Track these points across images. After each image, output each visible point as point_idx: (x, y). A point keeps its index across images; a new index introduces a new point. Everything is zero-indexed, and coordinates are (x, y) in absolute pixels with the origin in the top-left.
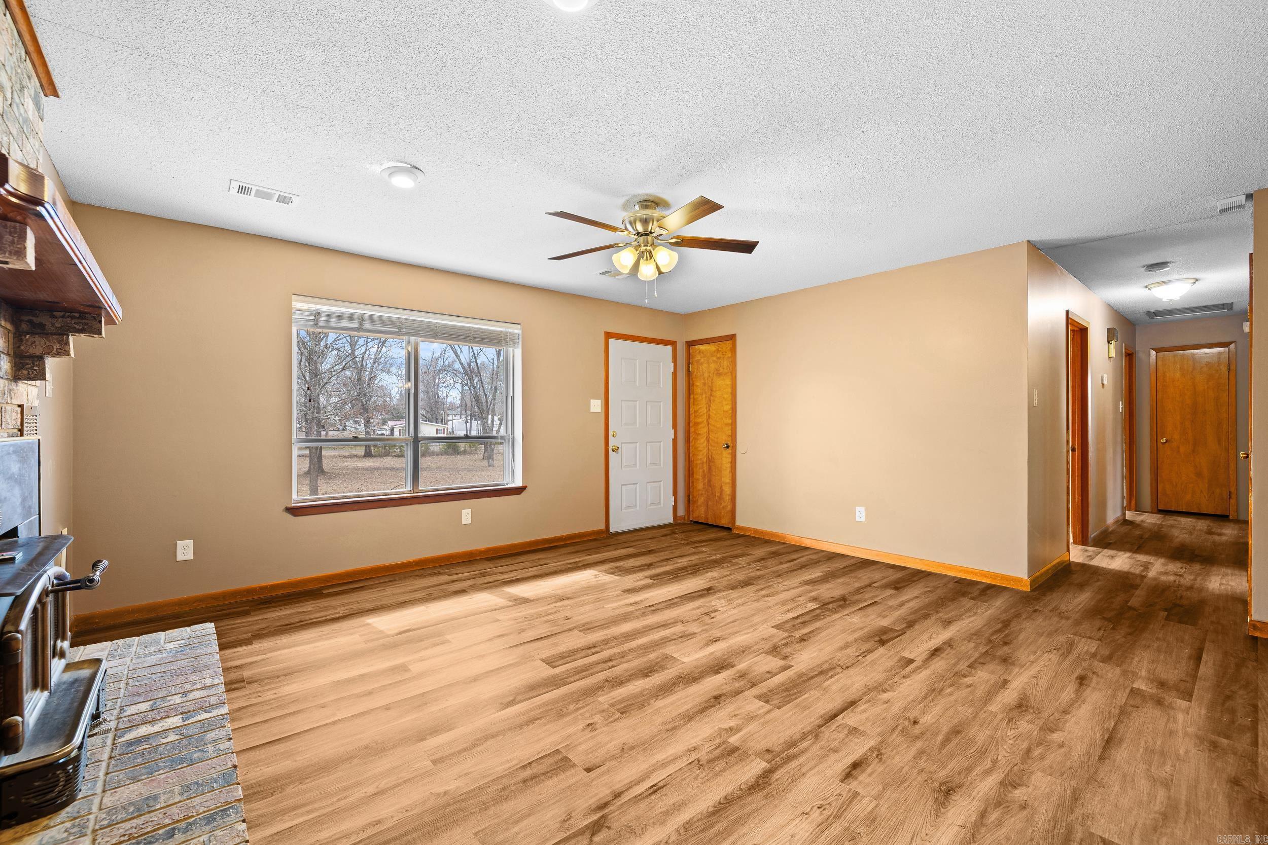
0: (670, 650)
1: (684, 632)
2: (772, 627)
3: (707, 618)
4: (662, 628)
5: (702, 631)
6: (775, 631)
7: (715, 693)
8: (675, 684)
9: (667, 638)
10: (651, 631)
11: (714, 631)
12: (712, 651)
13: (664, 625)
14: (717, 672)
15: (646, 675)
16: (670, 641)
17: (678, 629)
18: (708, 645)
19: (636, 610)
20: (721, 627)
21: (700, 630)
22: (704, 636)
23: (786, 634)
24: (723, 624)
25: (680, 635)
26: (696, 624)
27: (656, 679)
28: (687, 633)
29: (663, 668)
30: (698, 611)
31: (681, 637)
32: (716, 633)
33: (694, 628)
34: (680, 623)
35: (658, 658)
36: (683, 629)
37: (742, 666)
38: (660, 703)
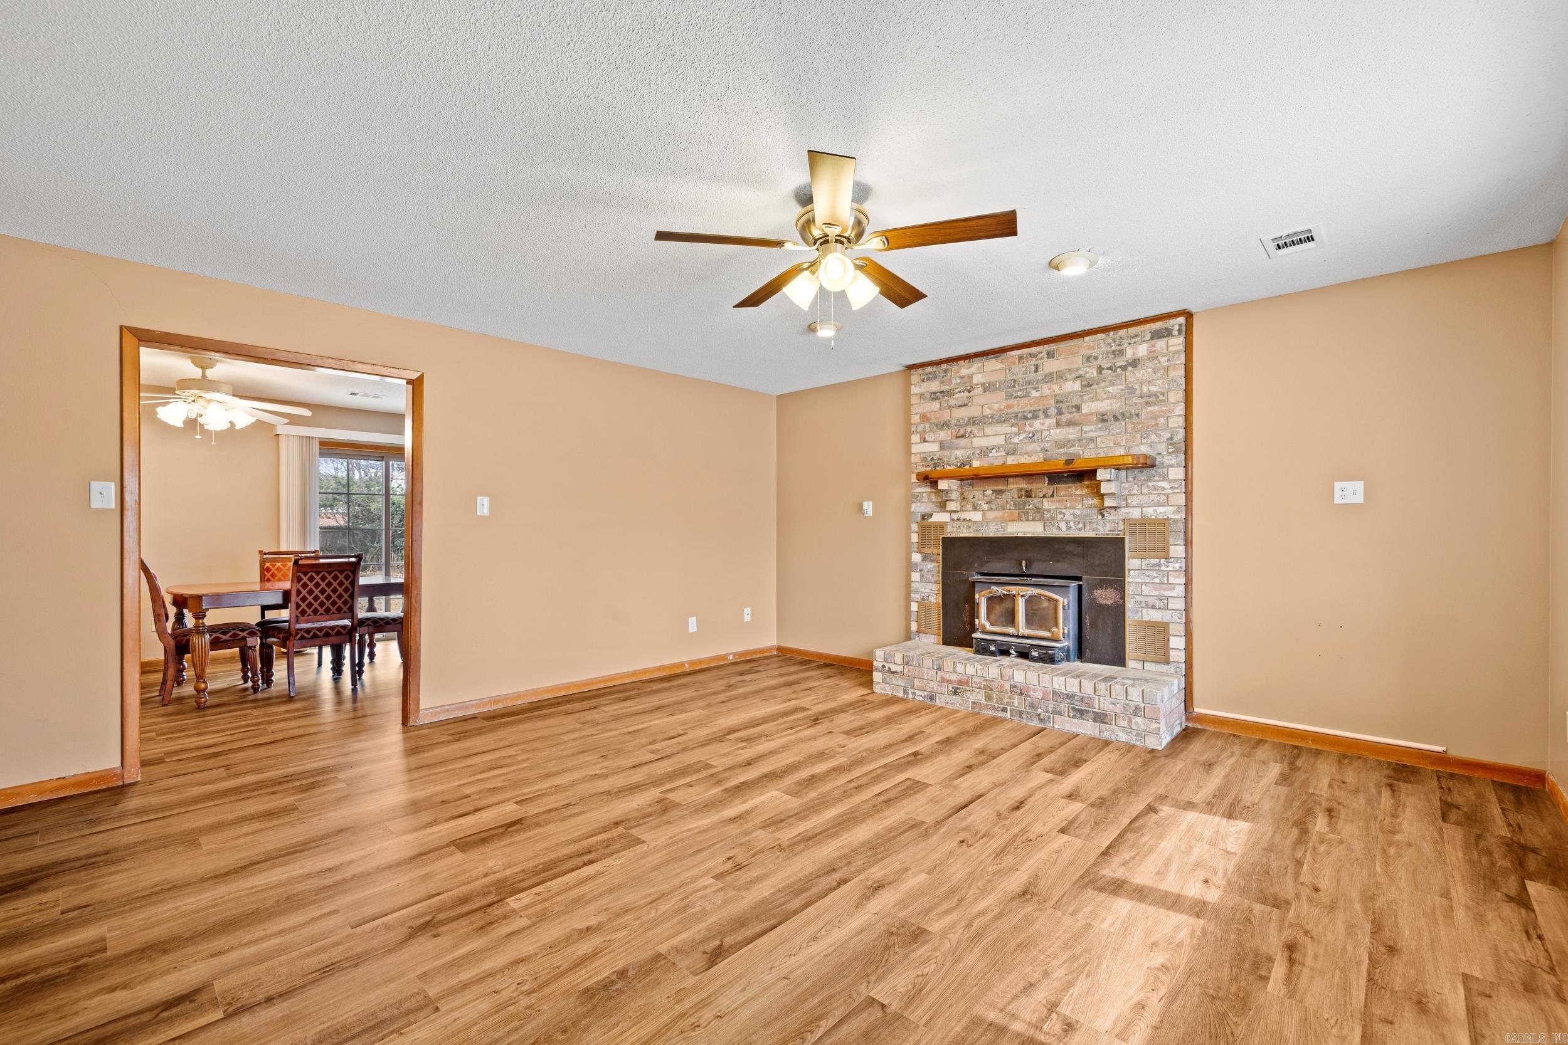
0: (794, 803)
1: (778, 830)
2: (644, 842)
3: (740, 859)
4: (810, 834)
5: (752, 832)
6: (643, 837)
7: (749, 767)
8: (785, 772)
9: (801, 819)
10: (824, 827)
11: (735, 832)
12: (744, 805)
13: (809, 839)
14: (742, 783)
15: (813, 776)
16: (795, 815)
17: (787, 835)
18: (747, 812)
19: (864, 870)
20: (722, 840)
21: (754, 835)
22: (750, 825)
23: (633, 831)
24: (718, 846)
25: (783, 824)
26: (759, 845)
27: (804, 774)
28: (773, 828)
29: (799, 783)
30: (754, 873)
31: (782, 821)
32: (732, 830)
33: (763, 838)
34: (785, 844)
35: (806, 793)
36: (778, 835)
37: (716, 790)
38: (796, 759)
